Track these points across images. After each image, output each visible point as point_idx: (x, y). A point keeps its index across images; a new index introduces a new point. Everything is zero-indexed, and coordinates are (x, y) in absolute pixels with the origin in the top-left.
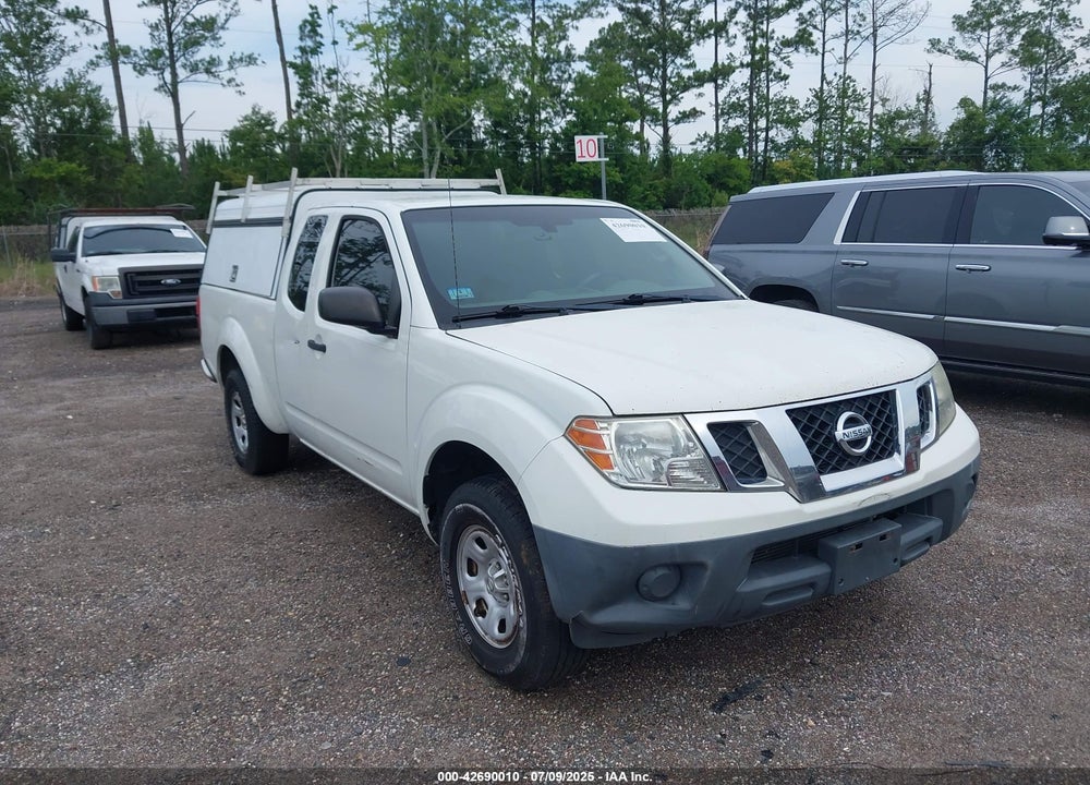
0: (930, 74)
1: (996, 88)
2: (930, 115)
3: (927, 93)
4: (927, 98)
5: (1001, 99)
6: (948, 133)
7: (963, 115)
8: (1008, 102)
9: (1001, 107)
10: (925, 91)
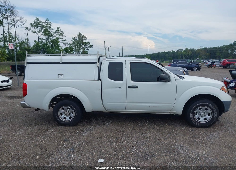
0: (28, 34)
1: (41, 39)
2: (28, 43)
3: (28, 38)
4: (28, 39)
5: (42, 41)
6: (33, 47)
7: (35, 44)
8: (44, 42)
9: (43, 43)
10: (27, 38)
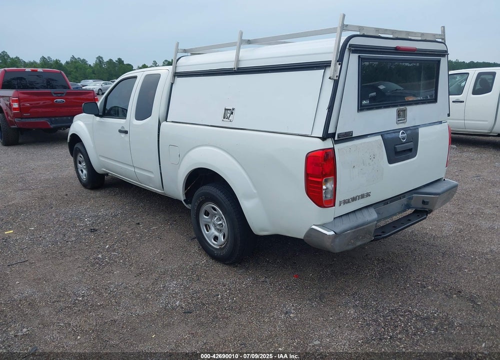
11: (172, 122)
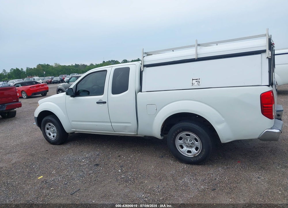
11: (147, 92)
